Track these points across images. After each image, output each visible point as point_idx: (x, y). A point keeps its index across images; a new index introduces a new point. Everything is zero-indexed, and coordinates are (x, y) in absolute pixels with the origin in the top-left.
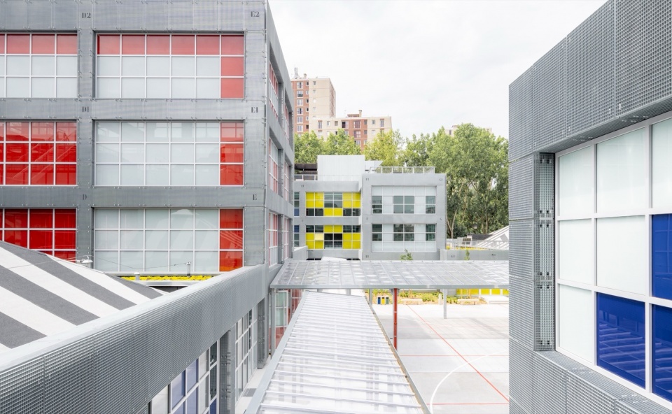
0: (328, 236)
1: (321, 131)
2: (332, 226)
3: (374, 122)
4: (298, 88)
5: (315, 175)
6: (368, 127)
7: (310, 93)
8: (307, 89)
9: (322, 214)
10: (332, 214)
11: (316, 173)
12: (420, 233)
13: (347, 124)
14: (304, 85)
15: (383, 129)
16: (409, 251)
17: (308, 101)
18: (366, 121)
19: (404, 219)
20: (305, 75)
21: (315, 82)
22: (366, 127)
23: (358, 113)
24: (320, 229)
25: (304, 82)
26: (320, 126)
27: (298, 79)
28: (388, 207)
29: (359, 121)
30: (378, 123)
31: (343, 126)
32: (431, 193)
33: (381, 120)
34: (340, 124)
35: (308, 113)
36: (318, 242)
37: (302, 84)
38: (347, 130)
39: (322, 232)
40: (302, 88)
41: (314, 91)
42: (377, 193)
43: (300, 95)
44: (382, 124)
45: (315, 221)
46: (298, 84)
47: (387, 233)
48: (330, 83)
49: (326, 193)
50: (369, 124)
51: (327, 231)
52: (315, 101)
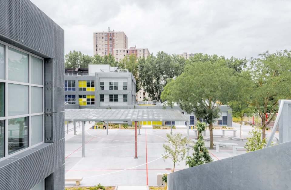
0: (88, 100)
1: (117, 55)
2: (90, 95)
3: (140, 51)
4: (110, 36)
5: (87, 73)
6: (138, 53)
7: (115, 38)
8: (113, 36)
9: (86, 90)
10: (90, 90)
11: (88, 72)
12: (121, 98)
13: (129, 51)
14: (113, 34)
15: (144, 54)
16: (110, 106)
17: (114, 41)
18: (137, 50)
19: (114, 92)
20: (114, 30)
21: (117, 33)
22: (137, 53)
23: (134, 47)
24: (84, 96)
25: (112, 33)
26: (117, 52)
27: (110, 32)
28: (107, 87)
29: (134, 50)
30: (142, 51)
31: (127, 53)
32: (125, 81)
33: (143, 50)
34: (126, 52)
35: (114, 47)
36: (84, 102)
37: (112, 34)
38: (129, 54)
39: (86, 97)
40: (112, 36)
41: (117, 37)
42: (102, 81)
43: (111, 39)
44: (144, 52)
45: (82, 93)
46: (110, 34)
47: (107, 98)
48: (124, 34)
49: (87, 81)
50: (138, 52)
51: (88, 97)
52: (117, 42)
